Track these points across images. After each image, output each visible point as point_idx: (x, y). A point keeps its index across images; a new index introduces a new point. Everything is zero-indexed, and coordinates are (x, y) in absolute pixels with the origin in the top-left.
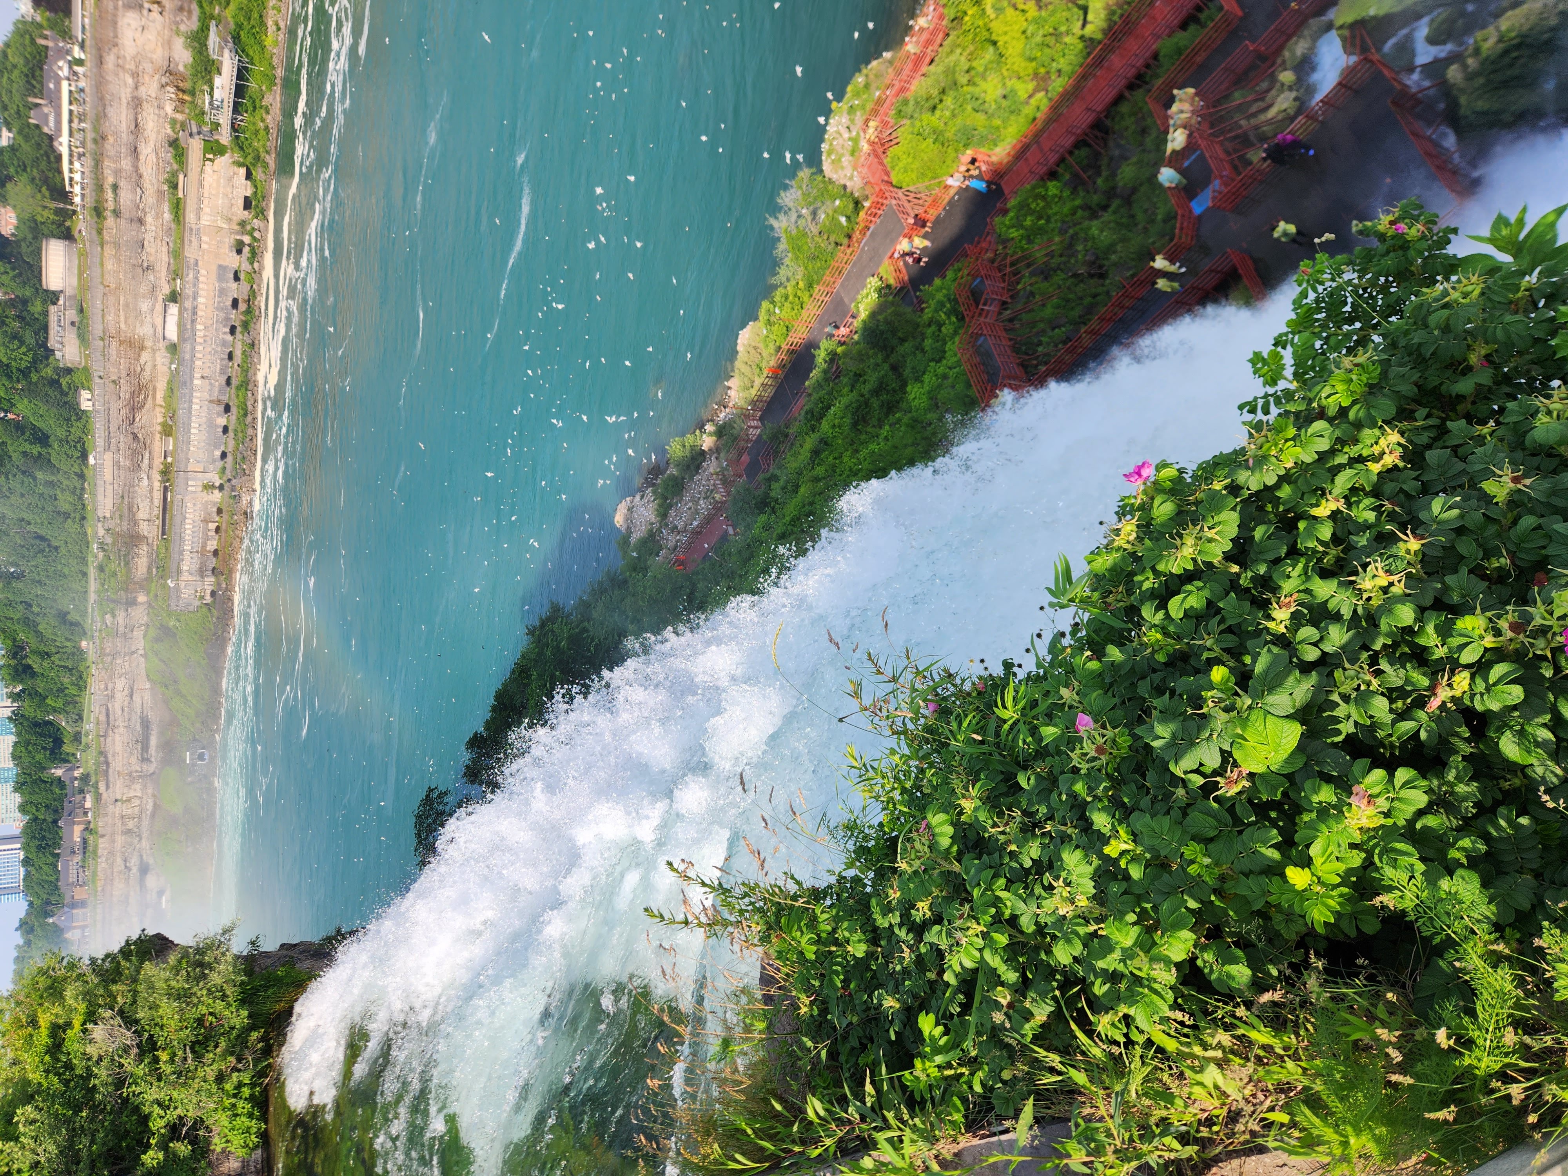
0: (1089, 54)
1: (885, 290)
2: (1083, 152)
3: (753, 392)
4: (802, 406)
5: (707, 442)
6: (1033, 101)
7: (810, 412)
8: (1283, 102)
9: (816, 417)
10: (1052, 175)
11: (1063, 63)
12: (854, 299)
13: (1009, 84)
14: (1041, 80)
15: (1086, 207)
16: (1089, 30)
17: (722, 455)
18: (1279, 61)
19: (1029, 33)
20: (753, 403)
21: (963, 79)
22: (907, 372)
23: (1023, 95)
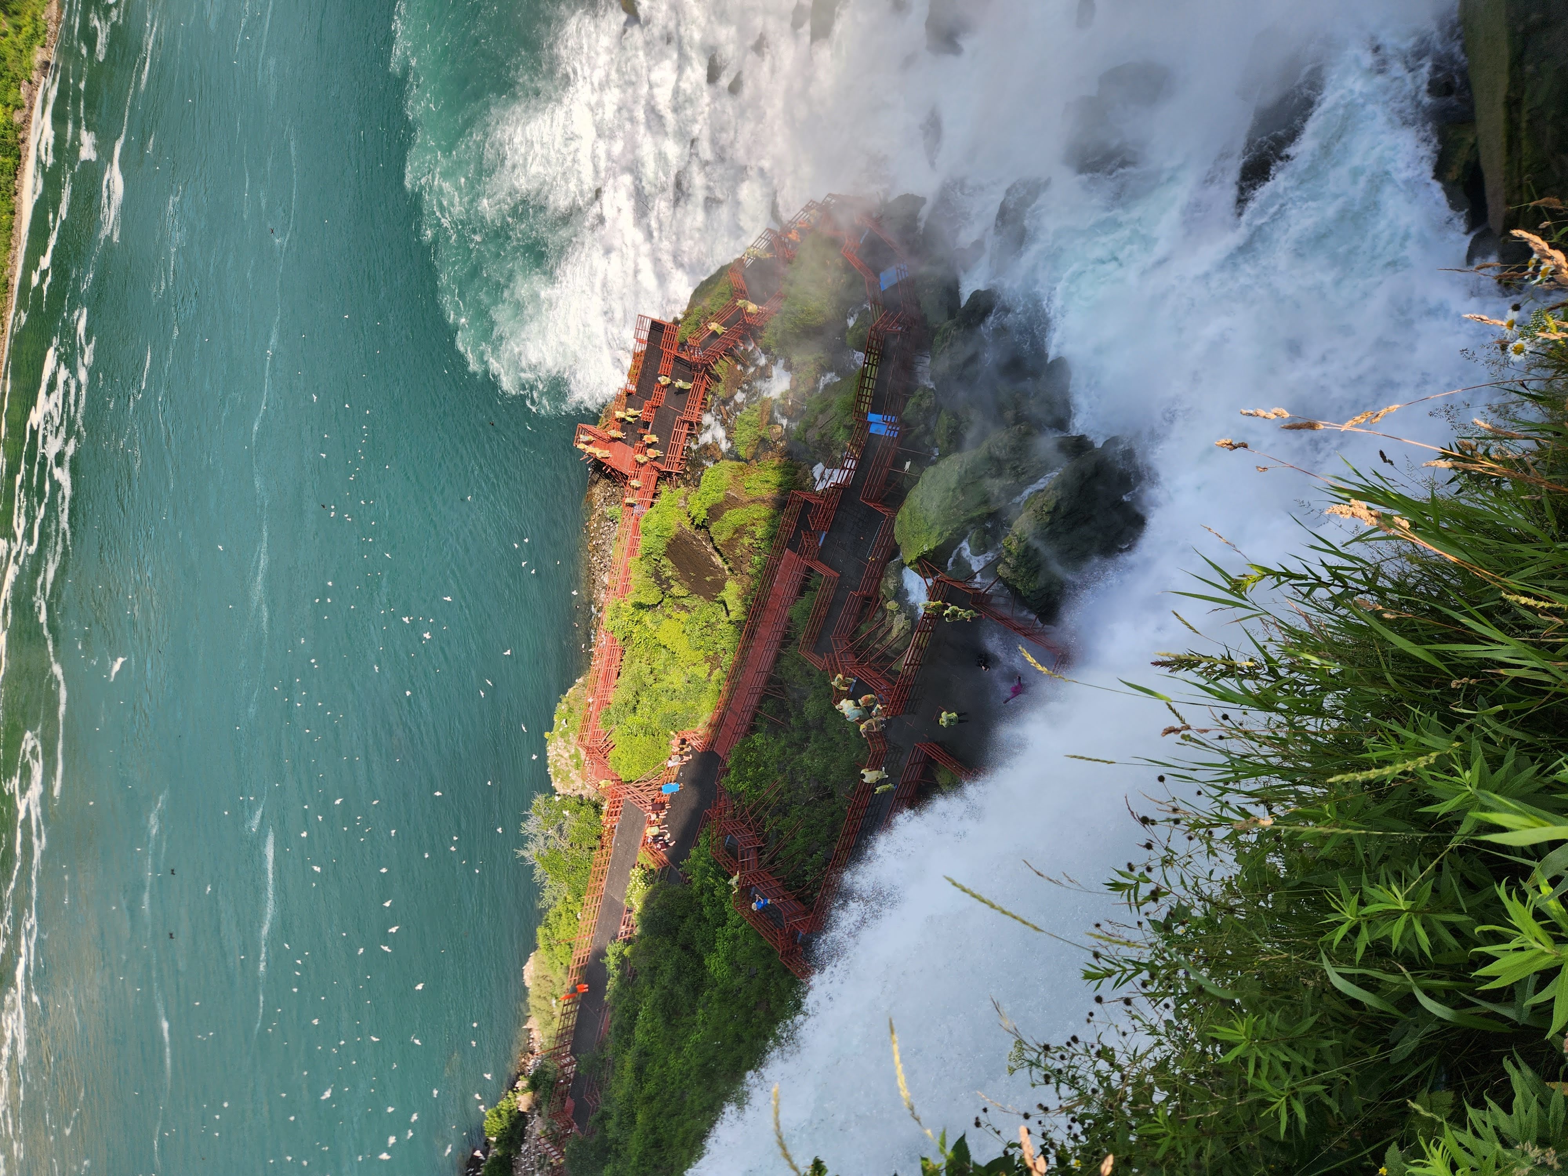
0: (741, 631)
1: (649, 876)
2: (769, 704)
3: (556, 1024)
4: (608, 1022)
5: (523, 1101)
6: (713, 678)
7: (619, 1027)
8: (899, 624)
9: (626, 1029)
10: (753, 729)
11: (723, 644)
12: (624, 895)
13: (688, 671)
14: (713, 661)
15: (791, 745)
16: (733, 616)
17: (544, 1109)
18: (881, 597)
19: (688, 631)
20: (560, 1037)
21: (650, 680)
22: (698, 947)
23: (704, 676)
